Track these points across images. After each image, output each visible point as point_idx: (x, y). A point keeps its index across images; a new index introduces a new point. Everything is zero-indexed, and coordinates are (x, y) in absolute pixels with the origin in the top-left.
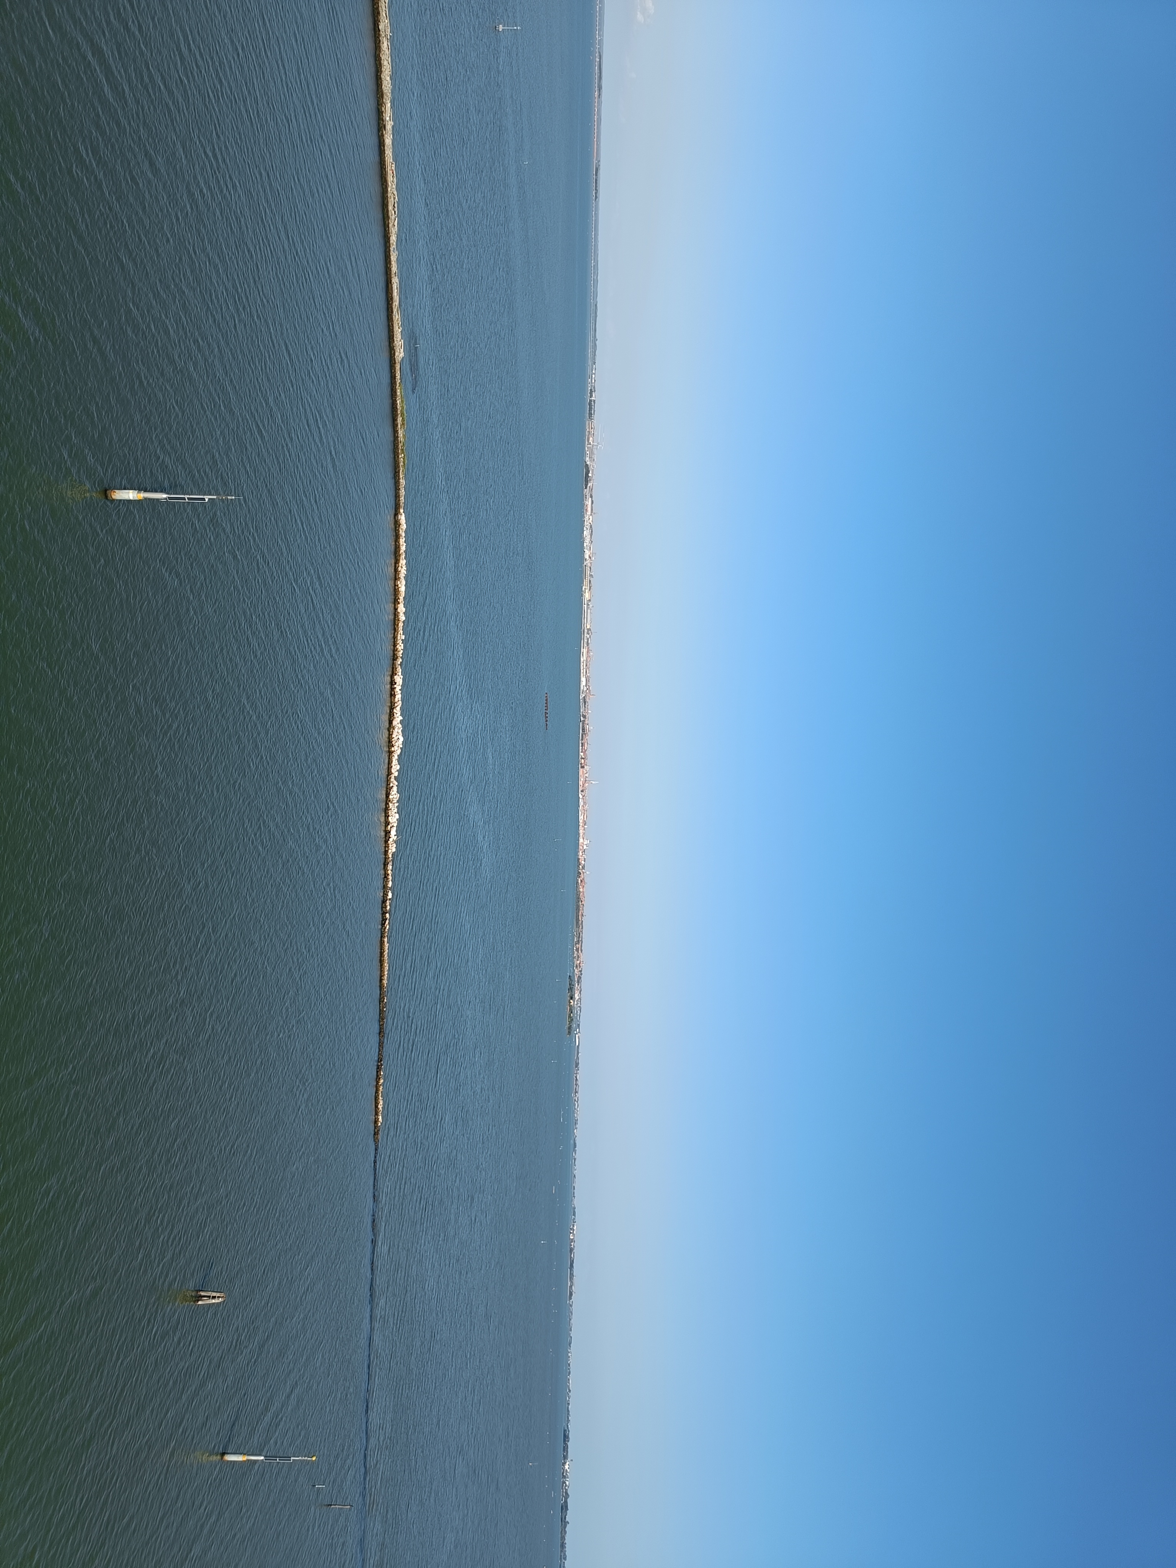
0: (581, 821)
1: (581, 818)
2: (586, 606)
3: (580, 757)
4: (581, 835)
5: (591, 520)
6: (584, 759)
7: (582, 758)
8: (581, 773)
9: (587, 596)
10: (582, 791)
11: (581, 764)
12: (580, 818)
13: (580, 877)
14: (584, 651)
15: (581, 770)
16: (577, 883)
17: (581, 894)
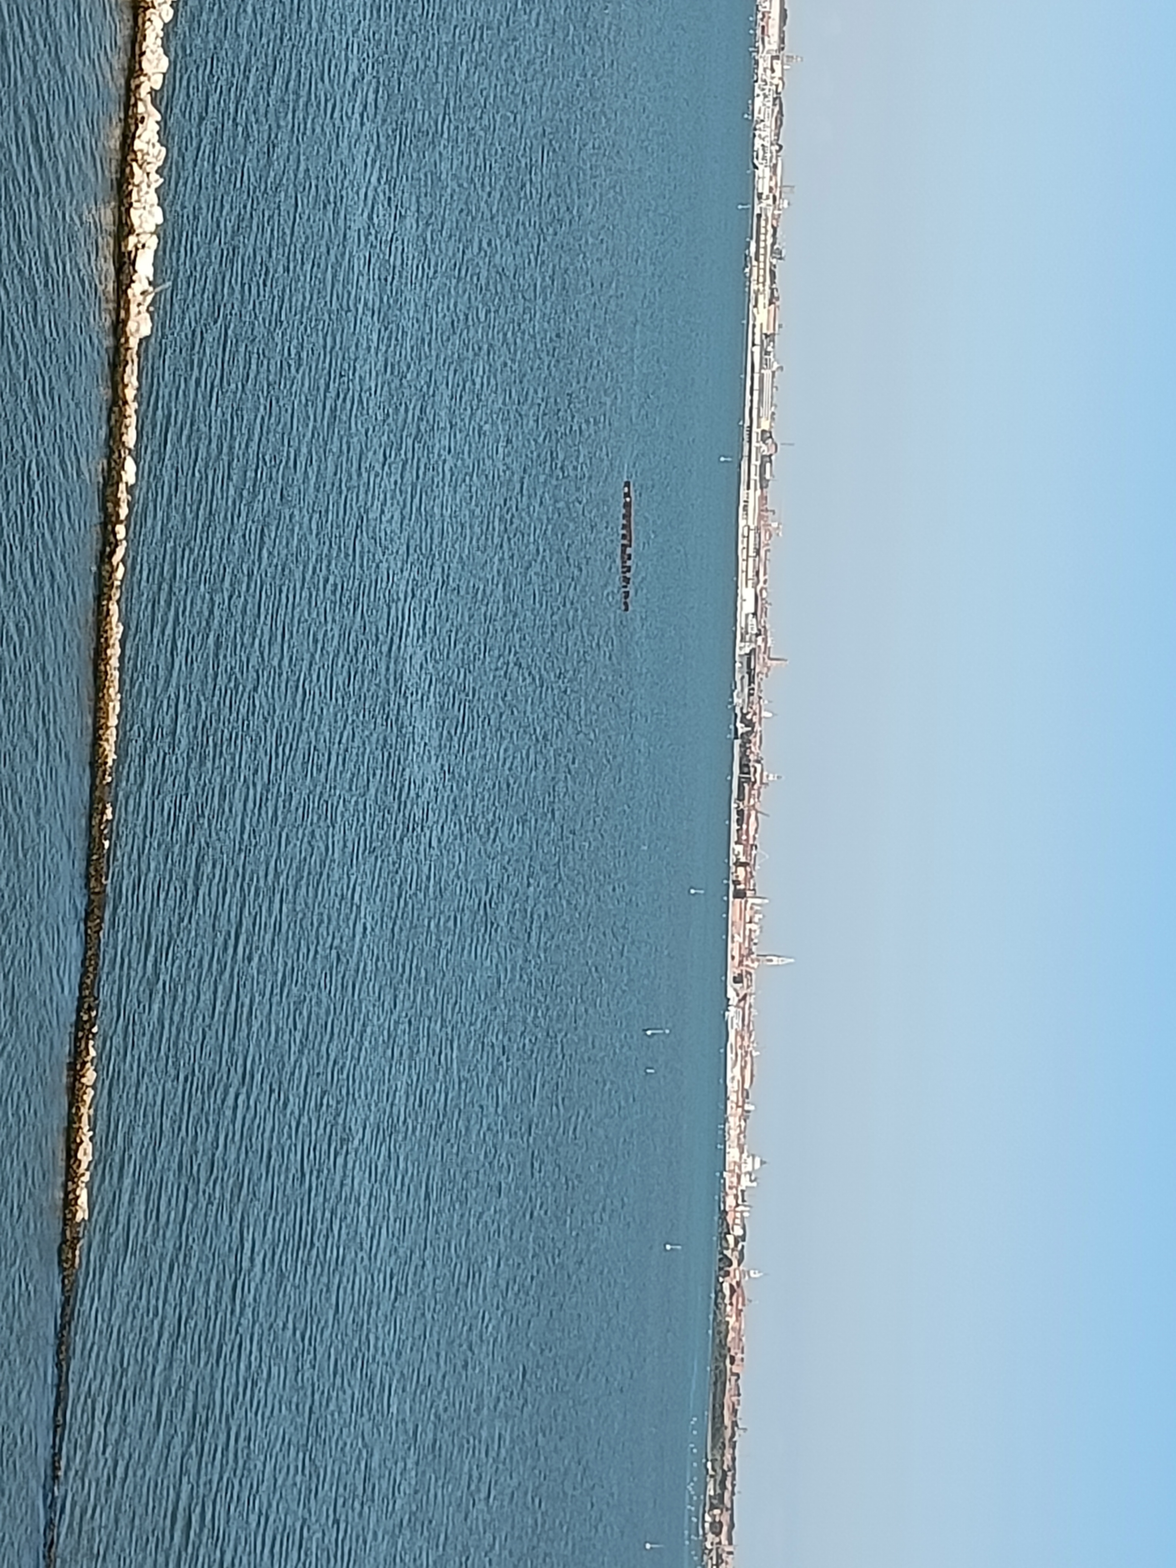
0: (732, 1086)
1: (733, 1073)
2: (757, 350)
3: (733, 858)
4: (734, 1133)
5: (778, 73)
6: (744, 865)
7: (738, 864)
8: (734, 913)
9: (761, 316)
10: (738, 980)
11: (736, 883)
12: (729, 1075)
13: (727, 1274)
14: (750, 496)
15: (735, 905)
16: (719, 1291)
17: (731, 1335)
